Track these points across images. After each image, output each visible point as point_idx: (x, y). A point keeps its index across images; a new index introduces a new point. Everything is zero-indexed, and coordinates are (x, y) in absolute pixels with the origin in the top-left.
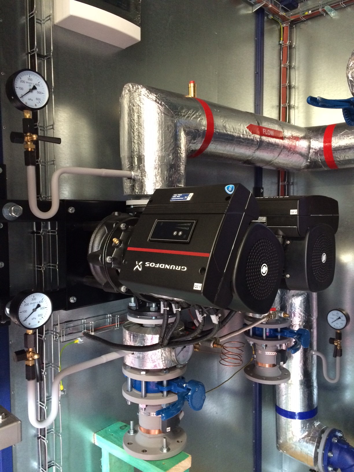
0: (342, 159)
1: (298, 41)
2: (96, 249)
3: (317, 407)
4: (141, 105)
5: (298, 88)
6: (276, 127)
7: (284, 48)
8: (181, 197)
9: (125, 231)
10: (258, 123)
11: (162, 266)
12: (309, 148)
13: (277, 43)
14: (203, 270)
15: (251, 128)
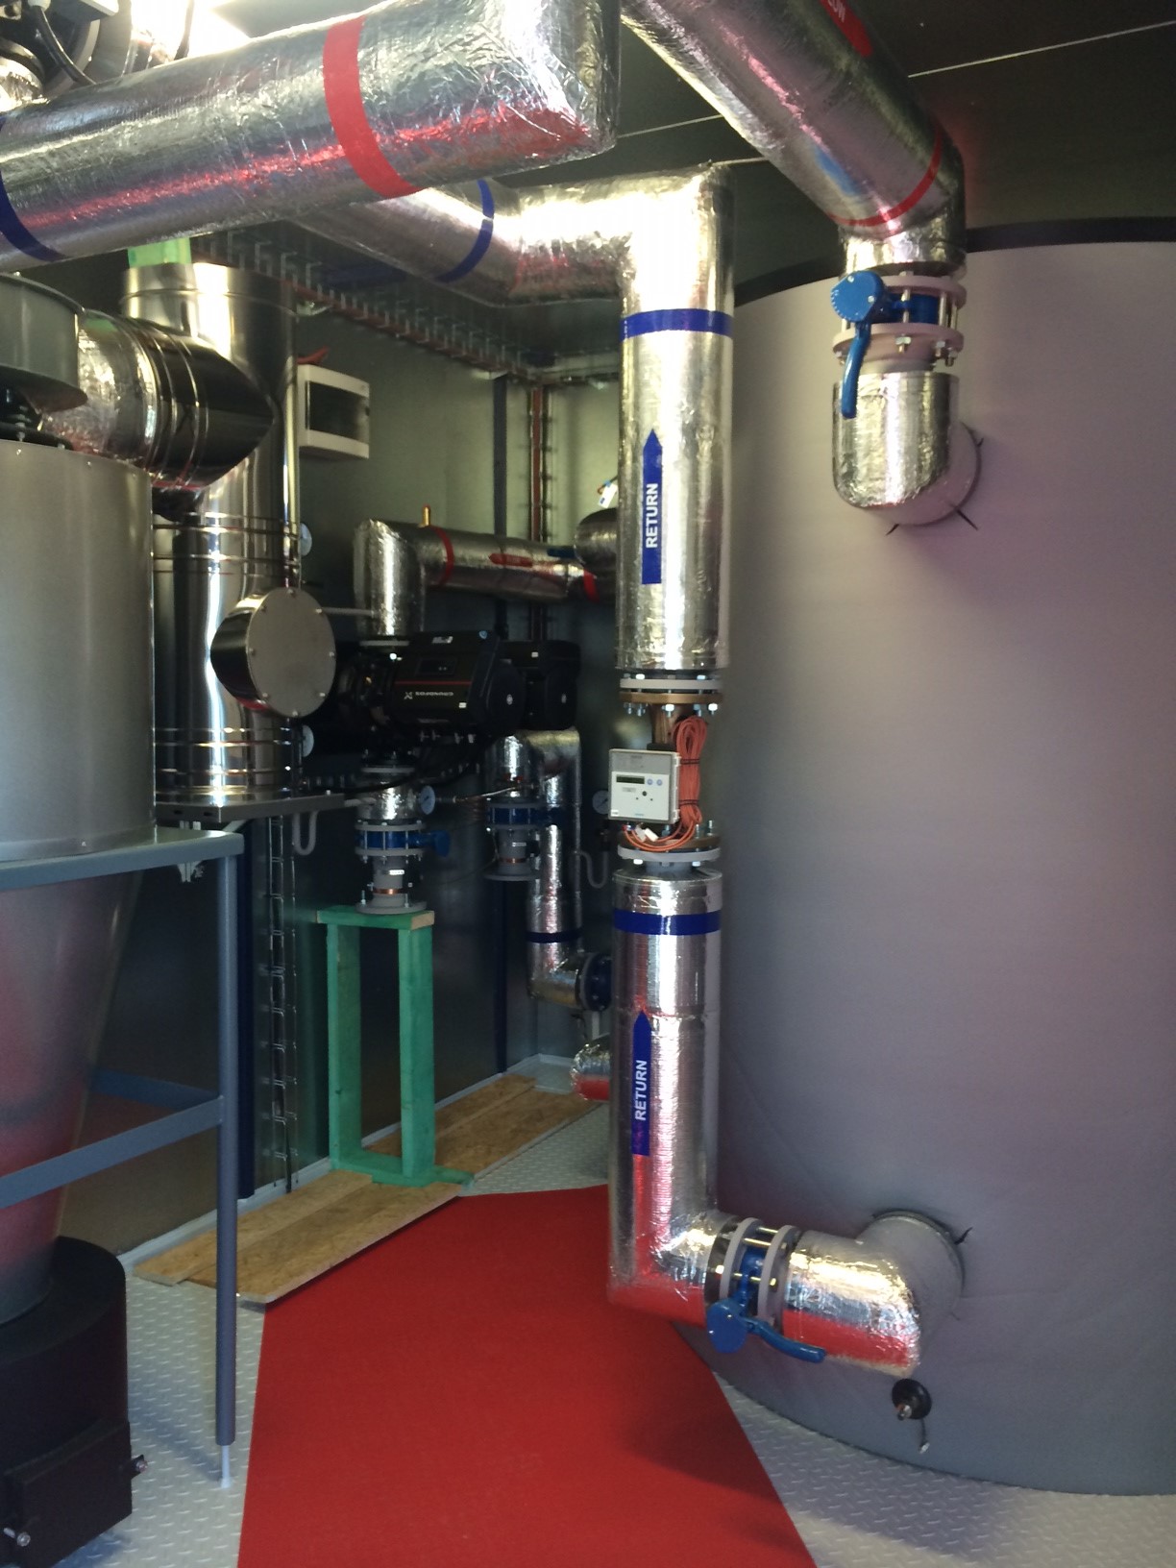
1: (556, 406)
2: (344, 690)
3: (581, 927)
5: (556, 479)
6: (523, 553)
7: (535, 421)
8: (441, 640)
9: (375, 671)
10: (502, 551)
11: (432, 694)
12: (567, 575)
13: (525, 414)
14: (466, 692)
15: (493, 558)
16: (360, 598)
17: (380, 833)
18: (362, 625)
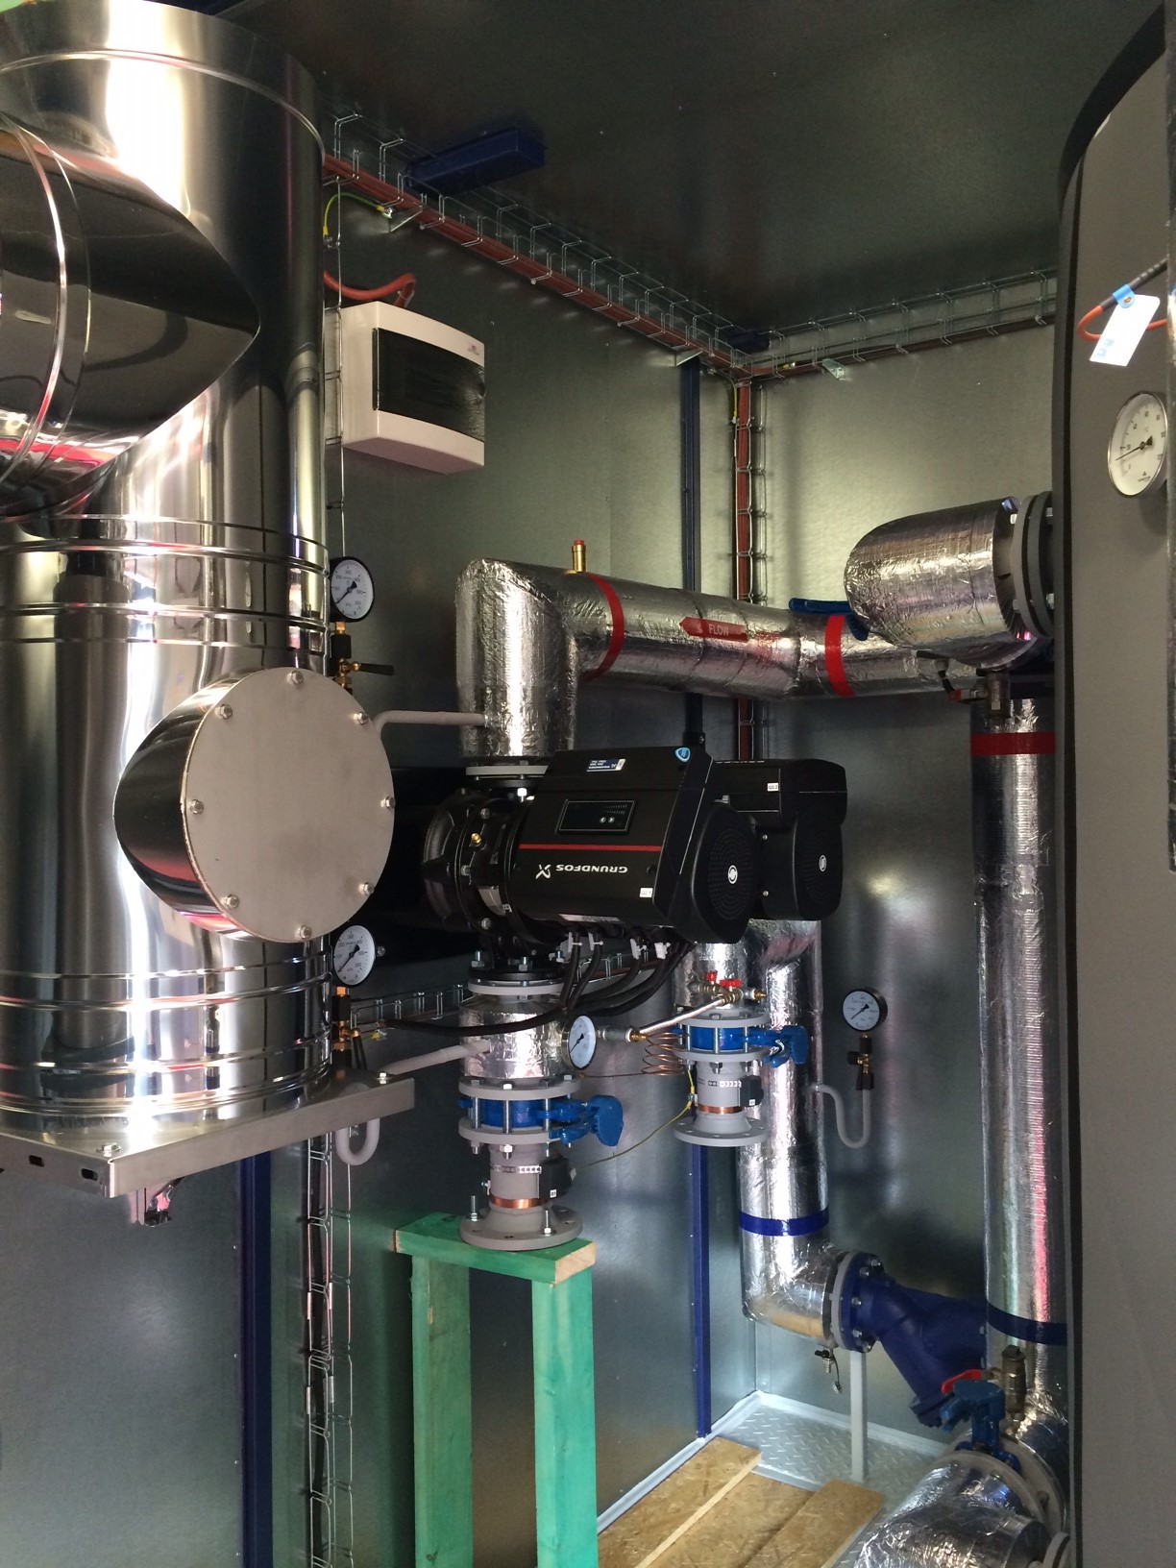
0: (861, 678)
1: (770, 412)
2: (434, 855)
3: (827, 1208)
4: (505, 599)
5: (771, 517)
6: (733, 619)
7: (740, 433)
8: (605, 764)
9: (487, 821)
10: (700, 614)
11: (586, 869)
12: (798, 653)
13: (727, 422)
14: (654, 868)
15: (687, 625)
16: (468, 695)
17: (501, 1103)
18: (470, 742)
